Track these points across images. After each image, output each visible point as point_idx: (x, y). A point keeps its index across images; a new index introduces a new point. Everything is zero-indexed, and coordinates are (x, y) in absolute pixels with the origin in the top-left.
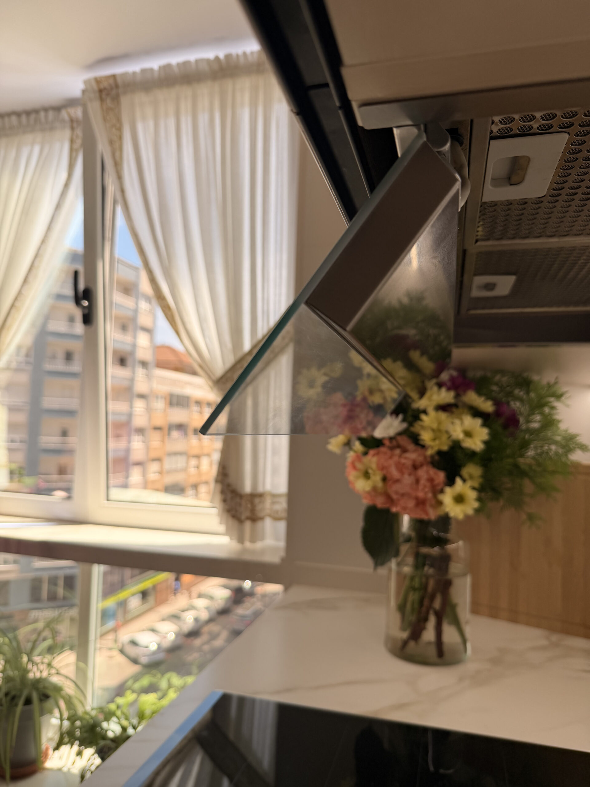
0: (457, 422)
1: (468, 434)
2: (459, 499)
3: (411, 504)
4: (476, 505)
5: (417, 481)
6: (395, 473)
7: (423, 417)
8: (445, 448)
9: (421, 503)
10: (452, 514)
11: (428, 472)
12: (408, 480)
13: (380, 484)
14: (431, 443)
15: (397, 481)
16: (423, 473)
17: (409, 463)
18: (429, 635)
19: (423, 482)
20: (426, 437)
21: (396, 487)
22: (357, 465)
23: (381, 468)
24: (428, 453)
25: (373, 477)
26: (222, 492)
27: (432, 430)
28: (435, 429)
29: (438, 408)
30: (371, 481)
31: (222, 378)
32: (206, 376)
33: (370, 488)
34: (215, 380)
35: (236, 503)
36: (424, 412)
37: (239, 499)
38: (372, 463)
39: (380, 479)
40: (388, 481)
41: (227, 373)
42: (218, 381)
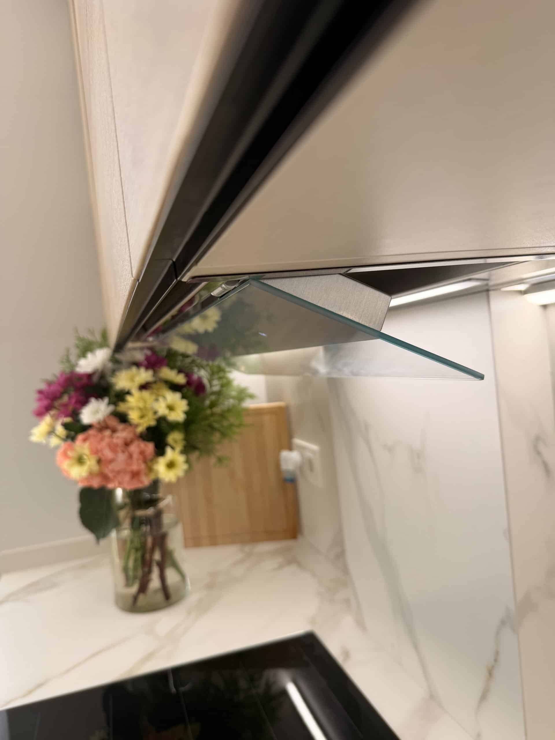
0: (160, 398)
1: (171, 408)
2: (171, 465)
3: (127, 478)
4: (185, 467)
7: (128, 398)
8: (153, 423)
9: (135, 475)
11: (139, 446)
12: (122, 457)
13: (96, 468)
14: (139, 421)
15: (112, 461)
16: (134, 448)
17: (120, 442)
19: (136, 456)
20: (134, 416)
21: (111, 466)
22: (70, 453)
23: (95, 452)
24: (139, 430)
25: (87, 462)
27: (140, 409)
28: (142, 408)
29: (142, 388)
30: (86, 467)
33: (85, 473)
36: (129, 393)
38: (85, 448)
39: (95, 463)
40: (104, 463)
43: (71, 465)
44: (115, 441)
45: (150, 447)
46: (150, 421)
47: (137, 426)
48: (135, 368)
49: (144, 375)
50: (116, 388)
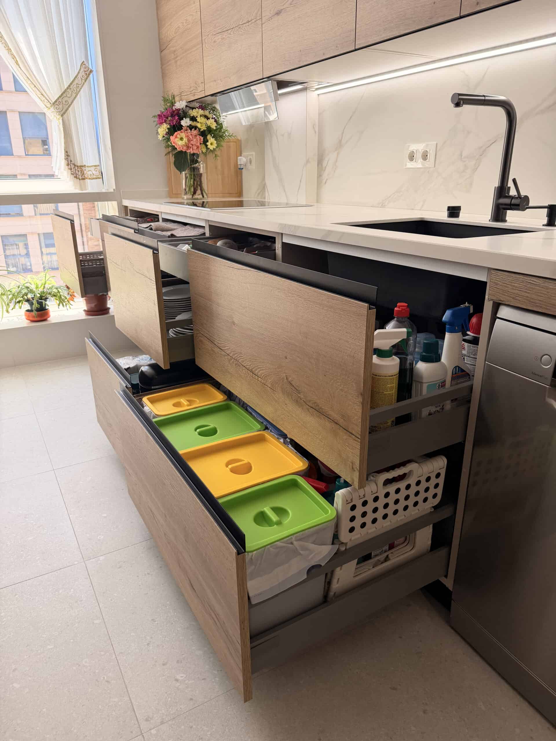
0: (208, 120)
1: (211, 124)
2: (211, 144)
3: (195, 148)
4: (216, 145)
6: (190, 137)
8: (206, 129)
10: (211, 148)
12: (195, 140)
13: (187, 142)
14: (202, 127)
15: (192, 140)
16: (198, 137)
17: (194, 134)
18: (199, 192)
19: (198, 140)
20: (199, 125)
21: (192, 142)
22: (178, 136)
23: (187, 136)
24: (201, 131)
25: (184, 139)
26: (68, 165)
27: (201, 123)
28: (202, 124)
29: (201, 116)
30: (184, 141)
31: (56, 101)
32: (46, 101)
33: (184, 143)
34: (52, 103)
35: (75, 170)
36: (197, 117)
37: (76, 168)
38: (183, 135)
39: (187, 140)
40: (189, 140)
41: (58, 98)
42: (54, 104)
43: (178, 141)
44: (192, 134)
45: (202, 138)
47: (200, 129)
48: (197, 109)
49: (201, 112)
50: (192, 115)
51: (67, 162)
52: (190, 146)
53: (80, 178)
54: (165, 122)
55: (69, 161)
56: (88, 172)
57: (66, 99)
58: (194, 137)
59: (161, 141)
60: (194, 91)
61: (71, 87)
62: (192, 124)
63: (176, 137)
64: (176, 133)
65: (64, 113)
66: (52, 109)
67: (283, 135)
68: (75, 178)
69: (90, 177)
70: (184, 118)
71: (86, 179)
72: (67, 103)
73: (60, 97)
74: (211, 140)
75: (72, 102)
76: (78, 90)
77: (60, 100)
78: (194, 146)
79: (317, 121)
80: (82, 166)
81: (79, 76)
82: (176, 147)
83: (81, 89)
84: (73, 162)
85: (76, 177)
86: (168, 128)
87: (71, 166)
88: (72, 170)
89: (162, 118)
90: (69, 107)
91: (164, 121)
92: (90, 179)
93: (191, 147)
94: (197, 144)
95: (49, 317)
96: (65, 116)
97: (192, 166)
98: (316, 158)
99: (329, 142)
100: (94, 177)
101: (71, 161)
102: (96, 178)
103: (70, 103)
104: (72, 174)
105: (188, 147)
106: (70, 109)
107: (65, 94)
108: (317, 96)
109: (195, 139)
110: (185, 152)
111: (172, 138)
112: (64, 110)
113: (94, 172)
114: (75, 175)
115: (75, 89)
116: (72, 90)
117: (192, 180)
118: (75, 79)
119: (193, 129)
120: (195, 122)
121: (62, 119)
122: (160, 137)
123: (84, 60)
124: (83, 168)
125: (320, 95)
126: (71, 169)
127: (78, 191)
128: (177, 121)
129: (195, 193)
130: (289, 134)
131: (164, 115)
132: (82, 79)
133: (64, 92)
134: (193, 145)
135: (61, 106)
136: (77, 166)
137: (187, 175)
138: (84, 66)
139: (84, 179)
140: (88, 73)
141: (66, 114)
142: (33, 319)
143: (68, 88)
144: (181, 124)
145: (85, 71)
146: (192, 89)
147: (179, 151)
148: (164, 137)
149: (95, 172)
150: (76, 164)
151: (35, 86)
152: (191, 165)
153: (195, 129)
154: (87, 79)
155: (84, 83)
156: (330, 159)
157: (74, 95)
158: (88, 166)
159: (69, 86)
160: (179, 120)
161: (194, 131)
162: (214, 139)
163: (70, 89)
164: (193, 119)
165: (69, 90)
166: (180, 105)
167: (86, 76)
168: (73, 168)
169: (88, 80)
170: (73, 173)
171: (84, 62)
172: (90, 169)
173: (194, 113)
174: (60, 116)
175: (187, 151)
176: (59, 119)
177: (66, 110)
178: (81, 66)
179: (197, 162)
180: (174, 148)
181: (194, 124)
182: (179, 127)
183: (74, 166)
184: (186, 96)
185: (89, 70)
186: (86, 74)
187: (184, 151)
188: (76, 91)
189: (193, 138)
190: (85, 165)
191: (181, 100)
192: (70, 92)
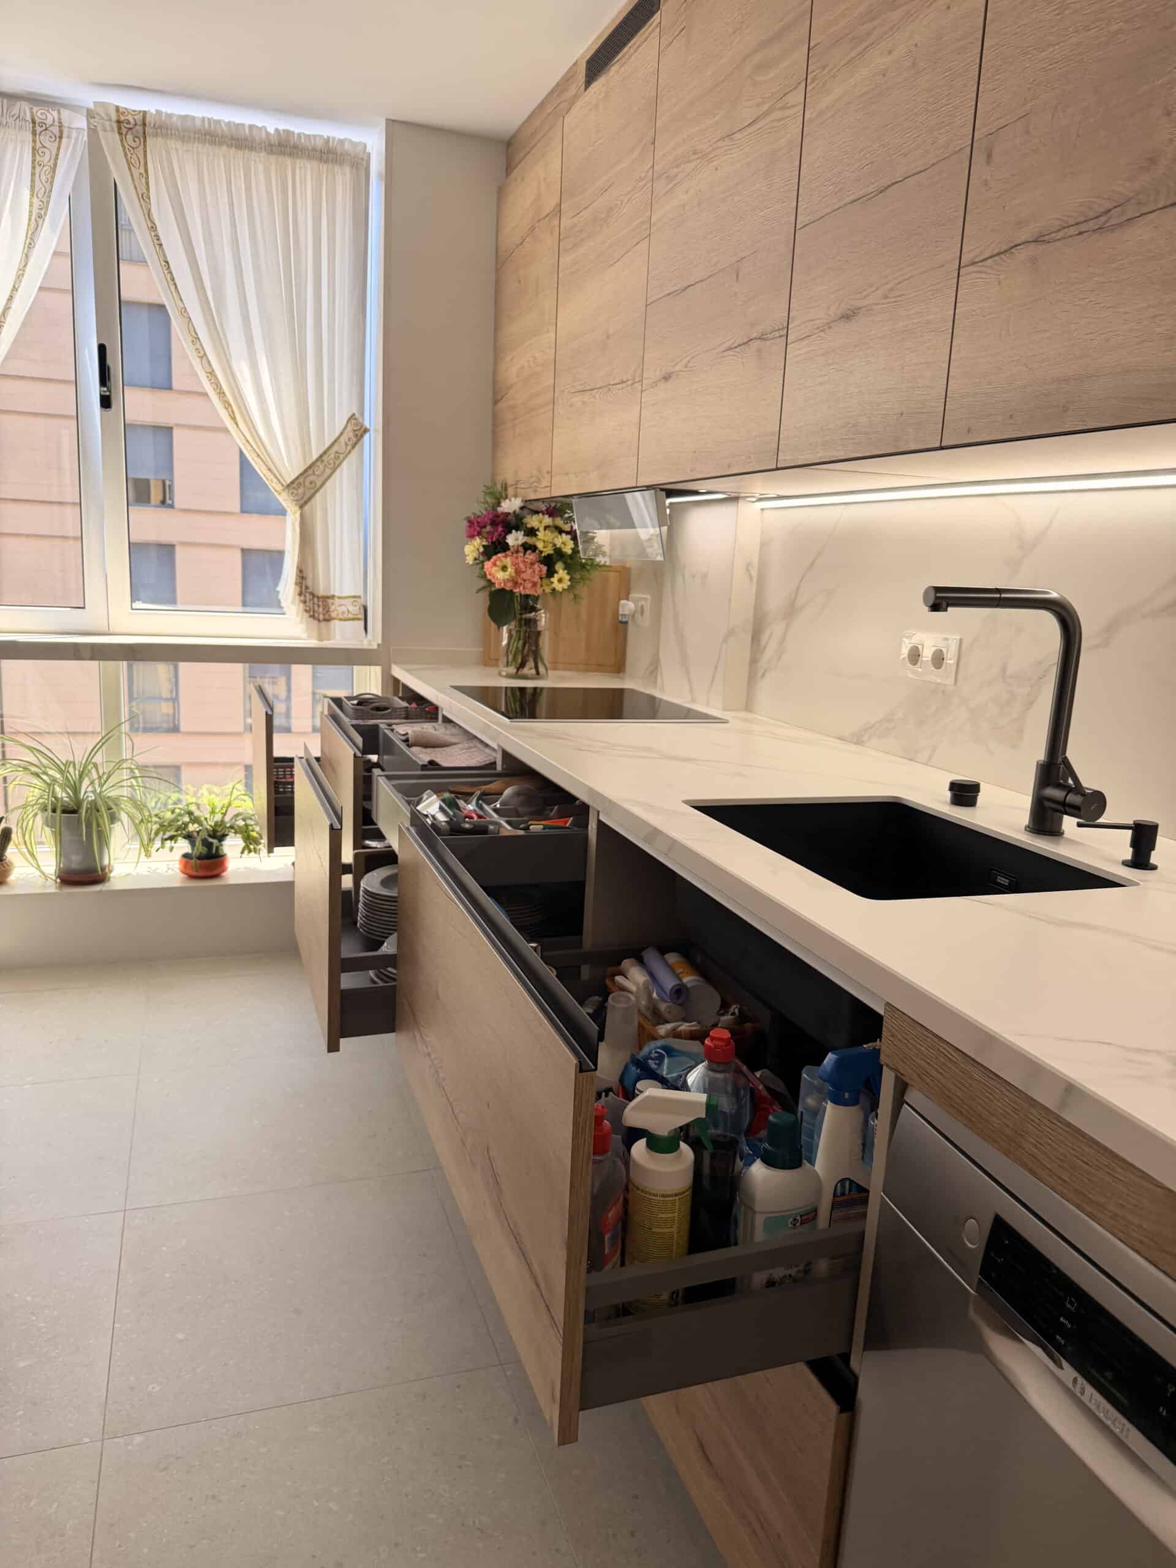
0: (560, 536)
1: (564, 543)
2: (560, 581)
3: (529, 585)
4: (569, 583)
5: (534, 572)
6: (522, 566)
7: (537, 533)
8: (552, 552)
9: (534, 584)
10: (557, 589)
11: (539, 566)
12: (529, 571)
13: (514, 574)
14: (545, 550)
15: (524, 572)
16: (536, 566)
17: (529, 561)
18: (531, 663)
19: (537, 572)
20: (540, 545)
21: (523, 576)
22: (498, 563)
23: (514, 564)
24: (543, 555)
25: (509, 570)
26: (300, 594)
27: (544, 541)
28: (546, 541)
29: (546, 528)
30: (508, 573)
31: (292, 482)
32: (275, 480)
33: (506, 577)
34: (285, 484)
35: (314, 604)
36: (538, 530)
37: (316, 600)
38: (508, 561)
39: (513, 571)
40: (518, 572)
41: (297, 478)
42: (288, 486)
43: (498, 571)
44: (525, 559)
45: (545, 569)
46: (549, 550)
47: (541, 552)
48: (541, 514)
49: (547, 520)
50: (529, 526)
51: (298, 589)
52: (520, 581)
53: (321, 617)
54: (479, 534)
55: (304, 587)
56: (337, 608)
57: (312, 478)
58: (528, 566)
59: (472, 565)
60: (535, 484)
61: (325, 458)
62: (528, 541)
63: (494, 564)
64: (494, 557)
65: (306, 503)
66: (285, 495)
67: (694, 577)
68: (311, 619)
69: (341, 616)
70: (514, 531)
71: (333, 622)
72: (313, 485)
73: (301, 475)
74: (561, 572)
75: (324, 483)
76: (337, 462)
77: (301, 480)
78: (527, 582)
79: (755, 561)
80: (328, 597)
81: (342, 439)
82: (493, 581)
83: (343, 461)
84: (310, 590)
85: (313, 617)
86: (484, 546)
87: (305, 596)
88: (307, 604)
89: (475, 527)
90: (316, 492)
91: (476, 533)
92: (341, 620)
93: (521, 584)
94: (532, 579)
95: (224, 870)
96: (307, 507)
97: (524, 616)
98: (750, 627)
99: (775, 602)
100: (350, 616)
101: (307, 588)
102: (353, 619)
103: (318, 485)
104: (306, 611)
105: (516, 584)
106: (318, 496)
107: (311, 470)
108: (760, 511)
109: (531, 570)
110: (511, 591)
111: (488, 565)
112: (305, 499)
113: (351, 608)
114: (311, 613)
115: (332, 462)
116: (326, 463)
117: (521, 642)
118: (333, 444)
119: (529, 552)
120: (534, 539)
121: (301, 514)
122: (470, 560)
123: (355, 410)
124: (330, 601)
125: (764, 512)
126: (305, 602)
127: (313, 643)
128: (500, 535)
129: (522, 665)
130: (705, 576)
131: (478, 523)
132: (346, 445)
133: (310, 467)
134: (525, 580)
135: (301, 491)
136: (318, 597)
137: (514, 633)
138: (353, 421)
139: (327, 620)
140: (359, 433)
141: (309, 504)
142: (194, 873)
143: (317, 460)
144: (507, 541)
145: (355, 431)
146: (533, 480)
147: (499, 590)
148: (476, 559)
149: (354, 608)
150: (315, 593)
151: (258, 456)
152: (521, 614)
153: (534, 551)
154: (356, 444)
155: (350, 452)
156: (774, 631)
157: (328, 472)
158: (339, 598)
159: (321, 456)
160: (503, 534)
161: (530, 554)
162: (566, 571)
163: (323, 461)
164: (532, 532)
165: (319, 464)
166: (511, 505)
167: (355, 440)
168: (310, 600)
169: (357, 447)
170: (308, 608)
171: (354, 415)
172: (343, 602)
173: (533, 521)
174: (297, 508)
175: (515, 591)
176: (295, 513)
177: (310, 499)
178: (348, 422)
179: (534, 609)
180: (490, 583)
181: (530, 540)
182: (505, 548)
183: (311, 597)
184: (523, 490)
185: (363, 429)
186: (356, 435)
187: (508, 589)
188: (332, 466)
189: (526, 567)
190: (333, 597)
191: (516, 496)
192: (322, 467)
